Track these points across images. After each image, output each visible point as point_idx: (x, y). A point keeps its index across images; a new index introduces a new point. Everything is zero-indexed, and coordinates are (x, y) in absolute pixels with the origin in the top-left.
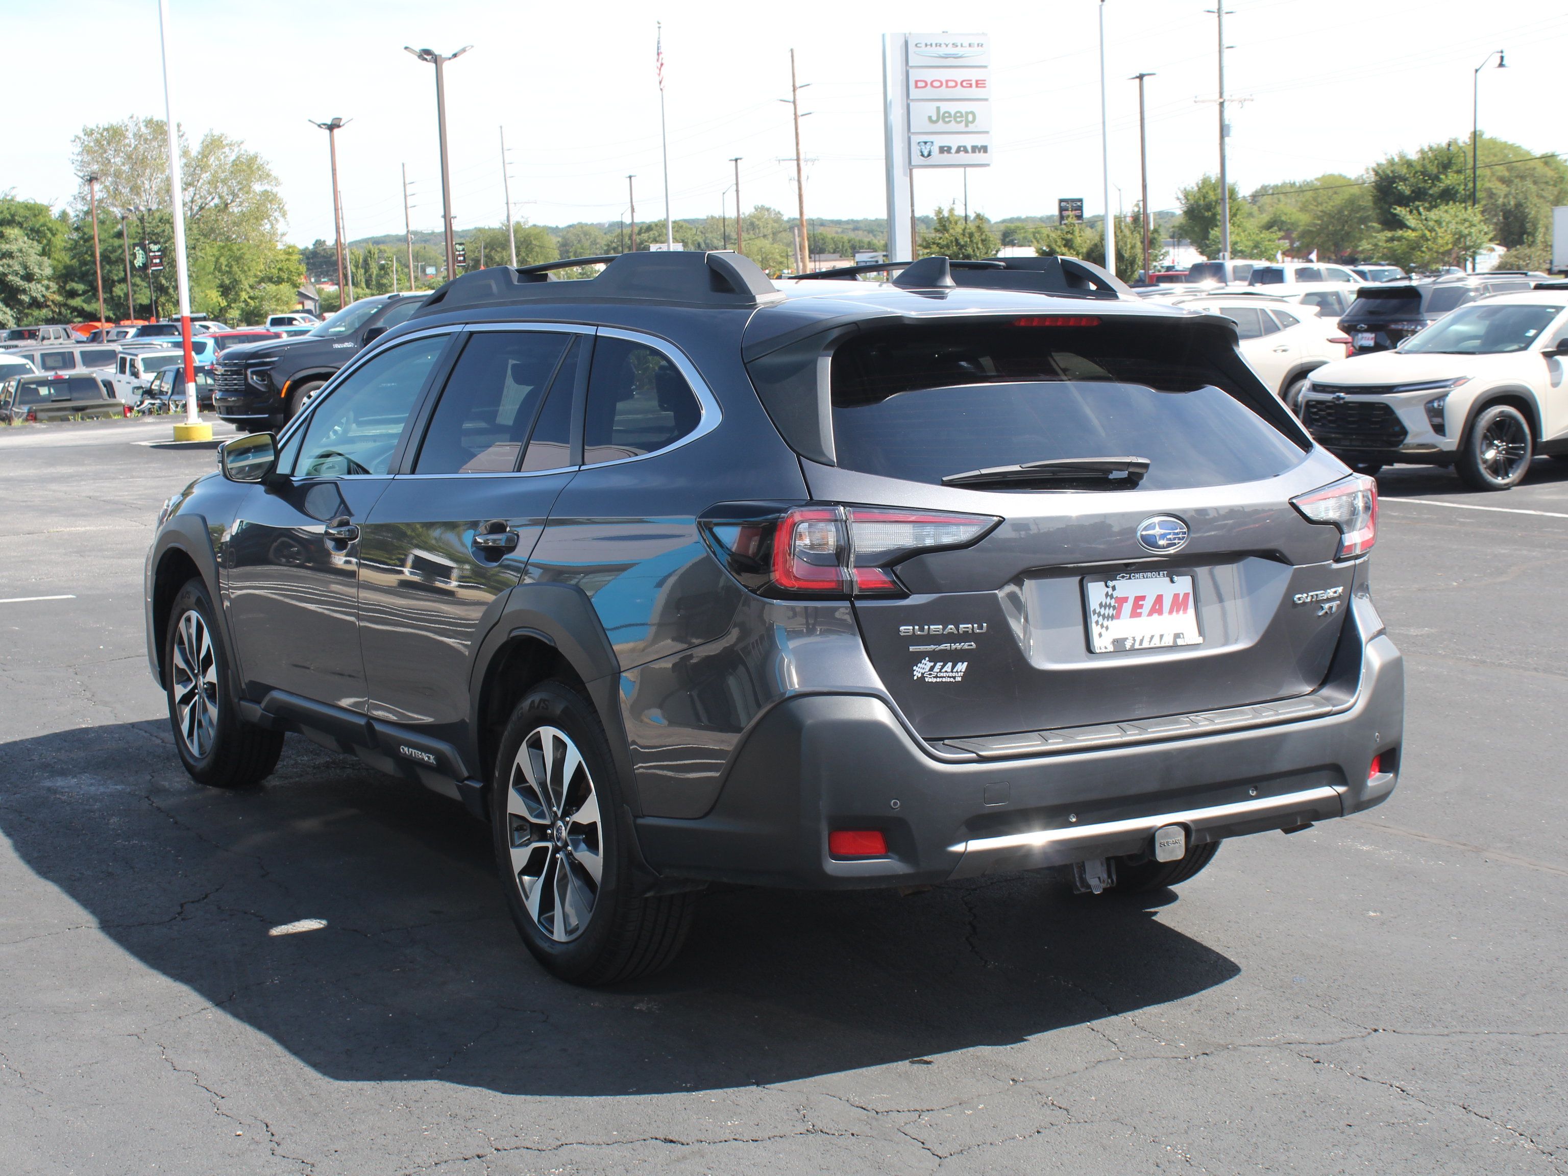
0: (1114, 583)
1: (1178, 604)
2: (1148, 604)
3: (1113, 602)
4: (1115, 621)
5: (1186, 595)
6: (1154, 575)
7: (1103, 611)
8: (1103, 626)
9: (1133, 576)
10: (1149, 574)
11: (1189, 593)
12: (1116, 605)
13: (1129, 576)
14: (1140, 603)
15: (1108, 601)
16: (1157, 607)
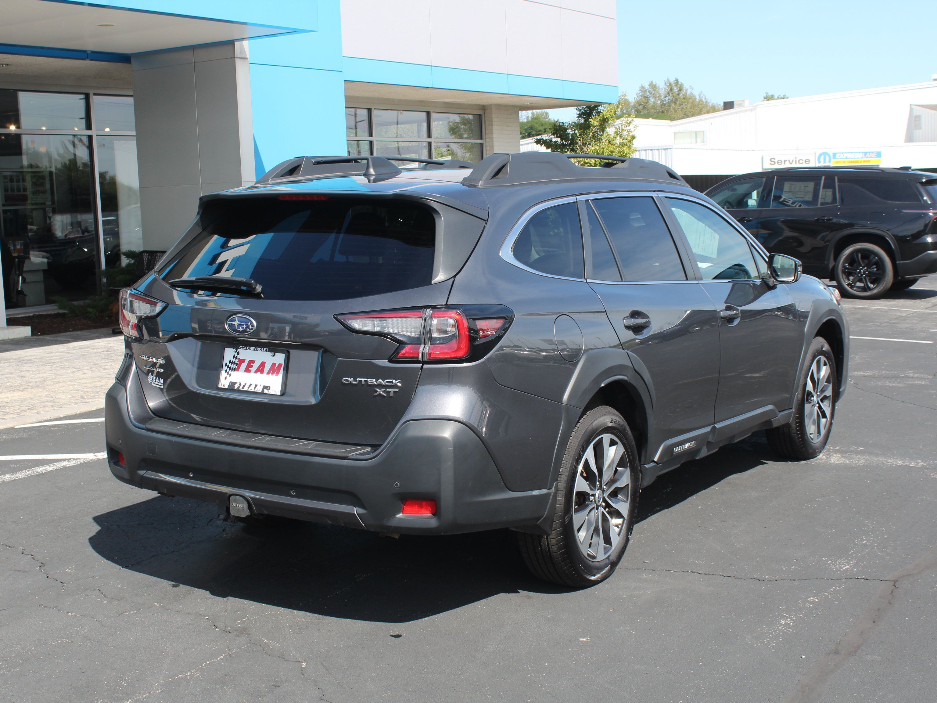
0: (238, 350)
1: (274, 370)
2: (255, 366)
3: (236, 361)
4: (236, 372)
5: (280, 365)
6: (260, 349)
7: (230, 365)
8: (228, 373)
9: (248, 348)
10: (258, 348)
11: (282, 364)
12: (238, 363)
13: (246, 347)
14: (252, 364)
15: (234, 360)
16: (261, 369)
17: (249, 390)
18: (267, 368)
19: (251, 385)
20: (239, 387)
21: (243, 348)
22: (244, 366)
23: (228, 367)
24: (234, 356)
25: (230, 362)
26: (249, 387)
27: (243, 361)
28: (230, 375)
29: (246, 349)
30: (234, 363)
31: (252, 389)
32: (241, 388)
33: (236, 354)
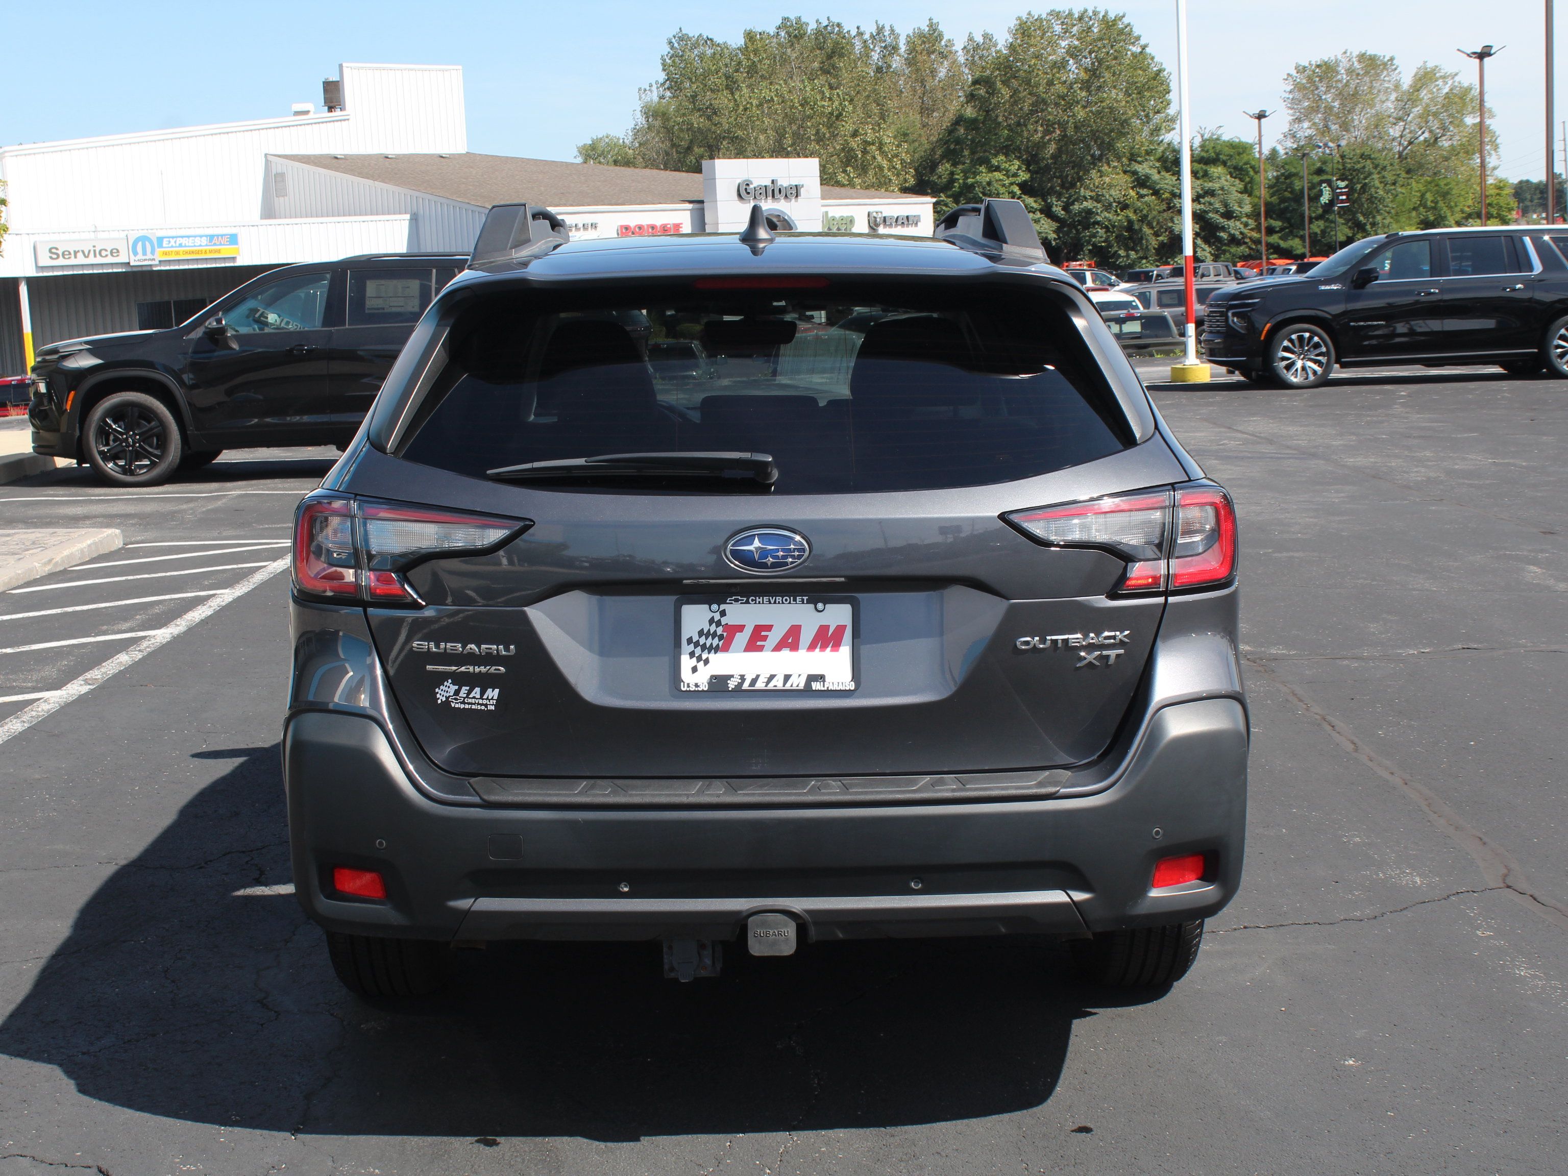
0: (723, 607)
1: (826, 639)
2: (774, 637)
3: (720, 631)
4: (720, 655)
5: (841, 629)
6: (786, 600)
7: (702, 640)
8: (699, 659)
9: (752, 600)
10: (779, 599)
11: (846, 626)
12: (725, 634)
13: (745, 599)
14: (763, 633)
15: (713, 628)
16: (790, 641)
17: (771, 686)
18: (807, 636)
19: (772, 677)
20: (741, 684)
21: (736, 600)
22: (742, 639)
23: (697, 644)
24: (711, 621)
25: (701, 633)
26: (768, 683)
27: (741, 628)
28: (707, 662)
29: (747, 602)
30: (714, 635)
31: (778, 683)
32: (746, 686)
33: (717, 617)
